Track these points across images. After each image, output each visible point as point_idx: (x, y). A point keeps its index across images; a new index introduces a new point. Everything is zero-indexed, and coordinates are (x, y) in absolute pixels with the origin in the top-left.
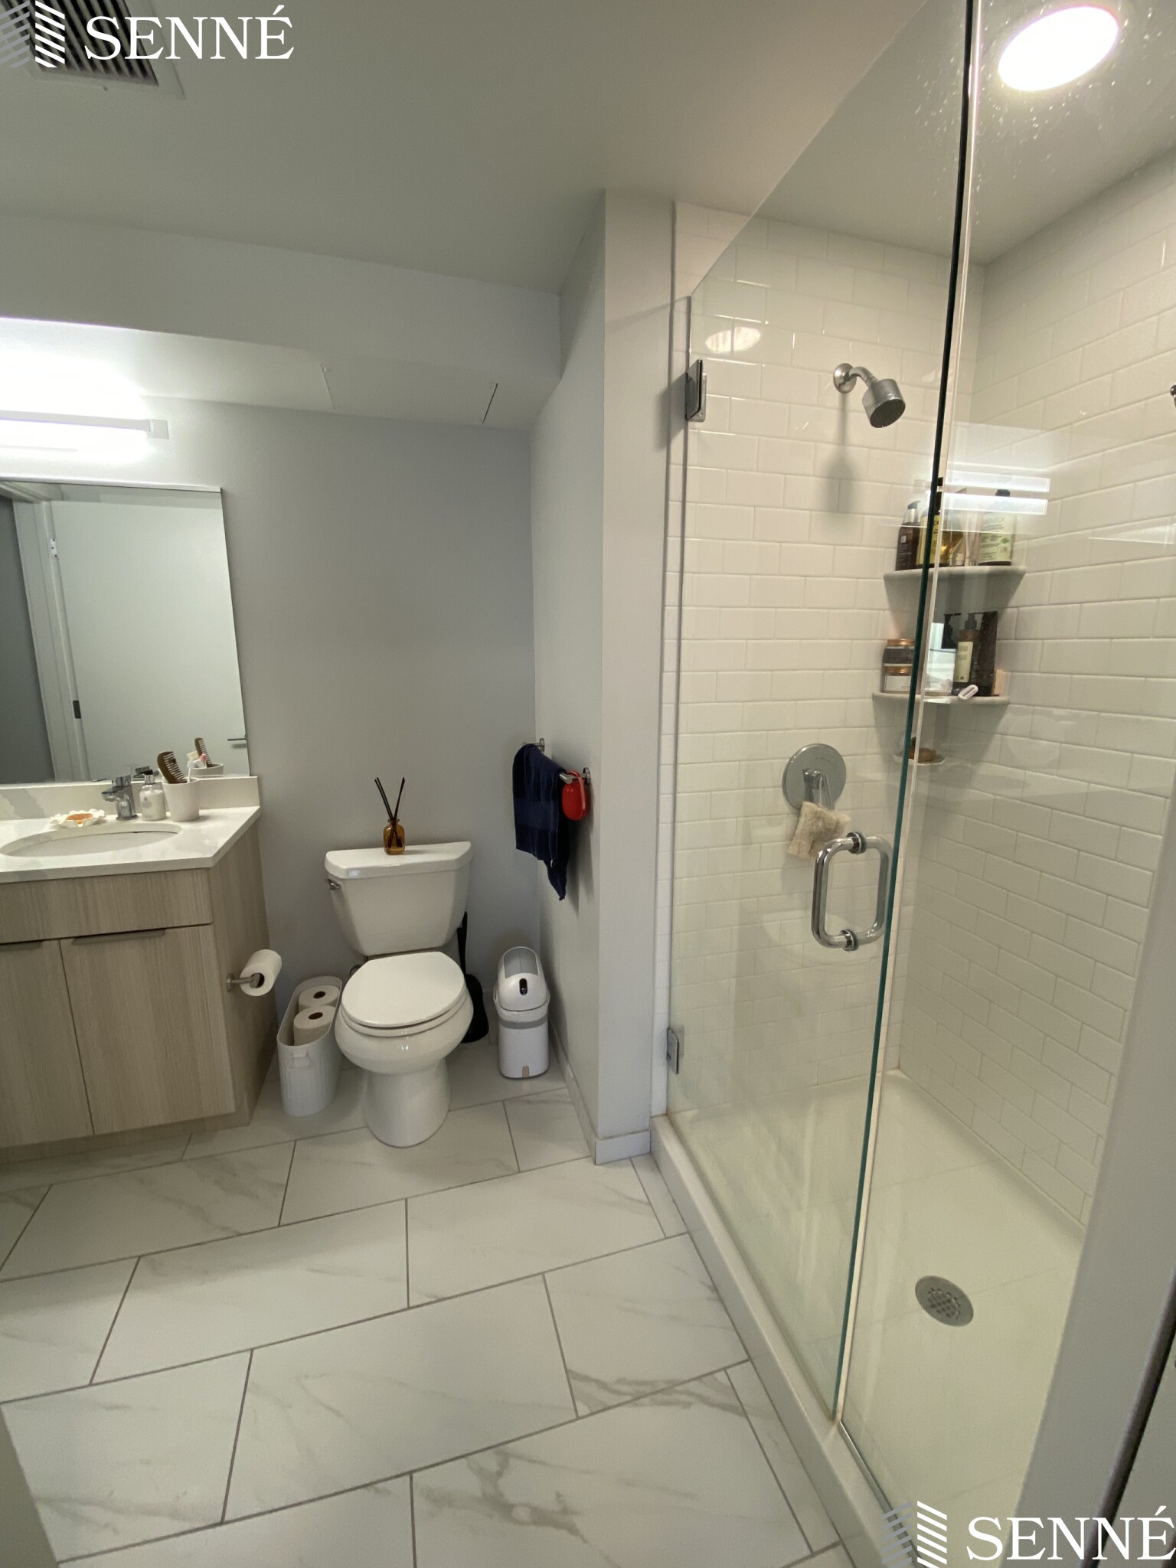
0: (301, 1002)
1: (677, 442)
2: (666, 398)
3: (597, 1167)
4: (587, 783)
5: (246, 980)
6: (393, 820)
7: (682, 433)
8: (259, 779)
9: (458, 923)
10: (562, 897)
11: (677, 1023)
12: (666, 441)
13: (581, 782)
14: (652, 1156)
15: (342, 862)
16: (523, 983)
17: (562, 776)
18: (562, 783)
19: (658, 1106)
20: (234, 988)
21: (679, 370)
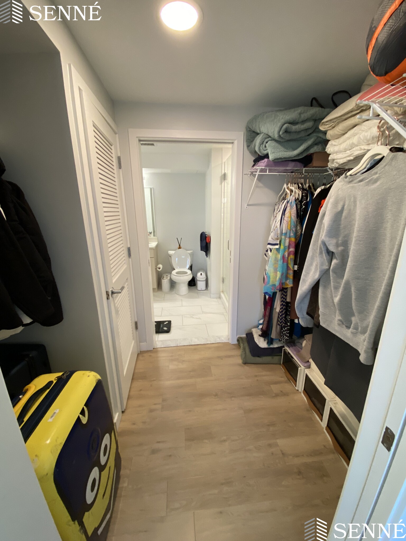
0: (164, 276)
1: (223, 184)
2: (221, 177)
3: (211, 299)
4: (210, 237)
5: (158, 268)
6: (180, 245)
7: (224, 182)
8: (158, 238)
9: (191, 265)
10: (207, 257)
11: (224, 277)
12: (221, 183)
13: (209, 237)
14: (220, 297)
15: (171, 252)
16: (201, 274)
17: (206, 236)
18: (206, 237)
19: (221, 290)
20: (156, 269)
21: (223, 173)
